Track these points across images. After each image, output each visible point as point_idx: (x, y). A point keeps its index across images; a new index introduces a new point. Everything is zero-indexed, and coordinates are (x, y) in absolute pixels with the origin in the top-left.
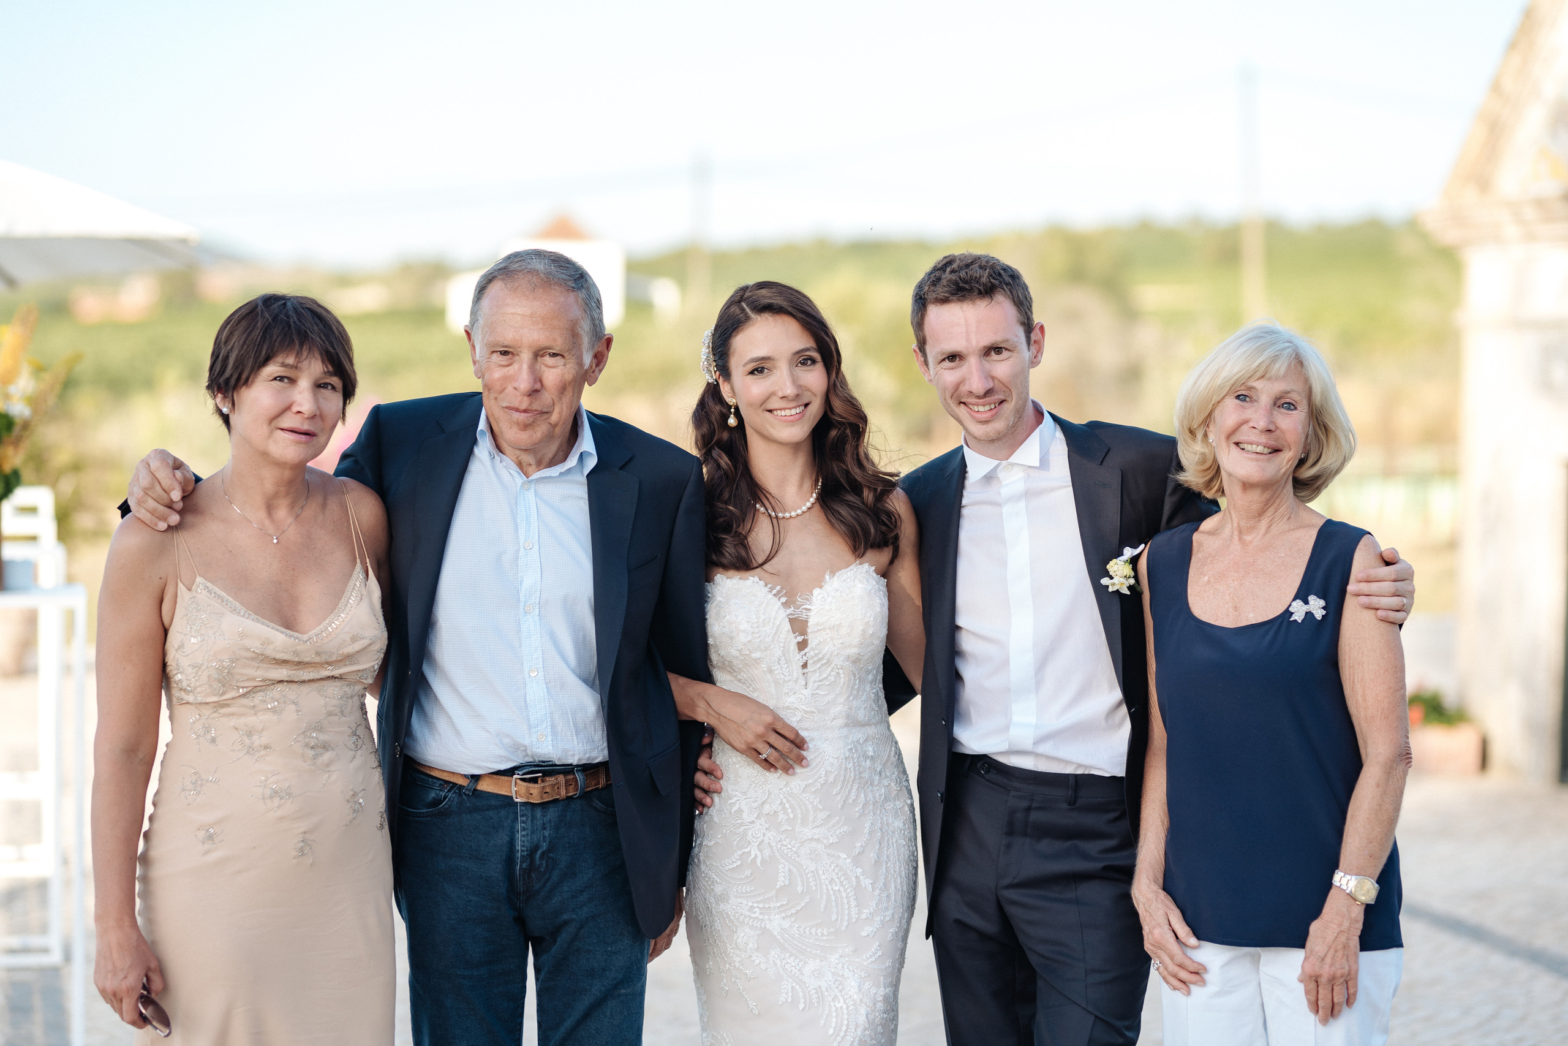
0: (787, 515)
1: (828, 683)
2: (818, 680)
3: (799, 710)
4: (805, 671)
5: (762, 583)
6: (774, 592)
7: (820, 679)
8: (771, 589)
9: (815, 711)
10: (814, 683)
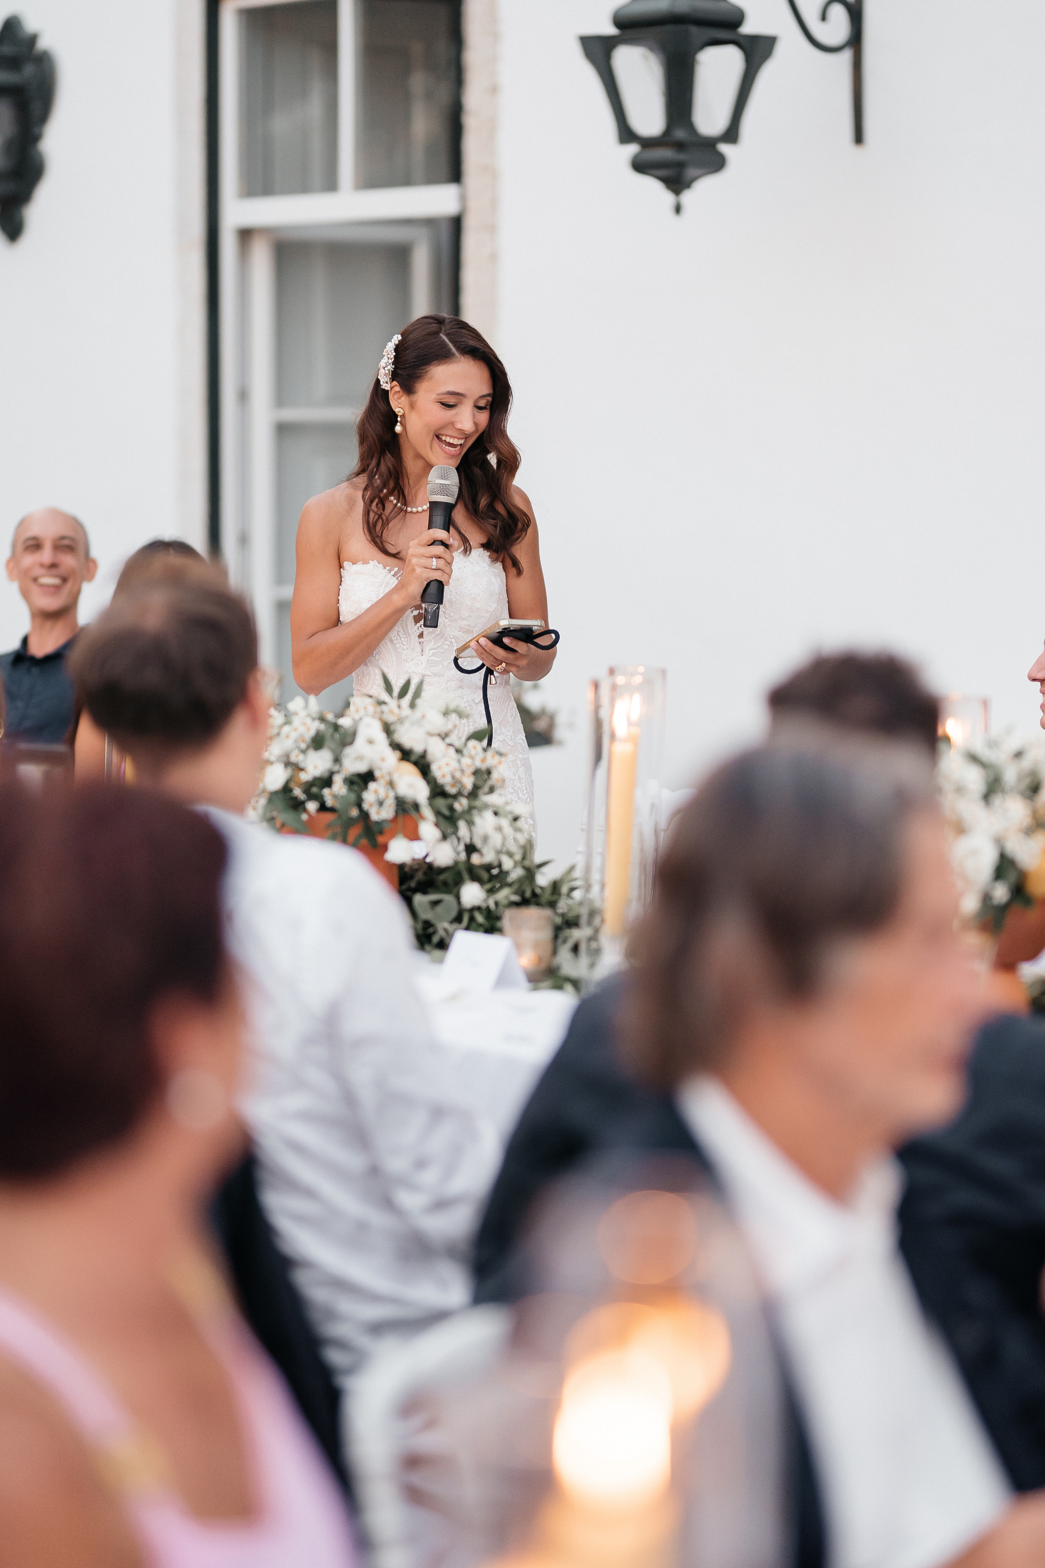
0: (414, 510)
1: (442, 651)
2: (432, 648)
3: (416, 673)
4: (421, 640)
5: (381, 566)
6: (393, 573)
7: (435, 647)
8: (390, 571)
9: (431, 674)
10: (429, 650)
